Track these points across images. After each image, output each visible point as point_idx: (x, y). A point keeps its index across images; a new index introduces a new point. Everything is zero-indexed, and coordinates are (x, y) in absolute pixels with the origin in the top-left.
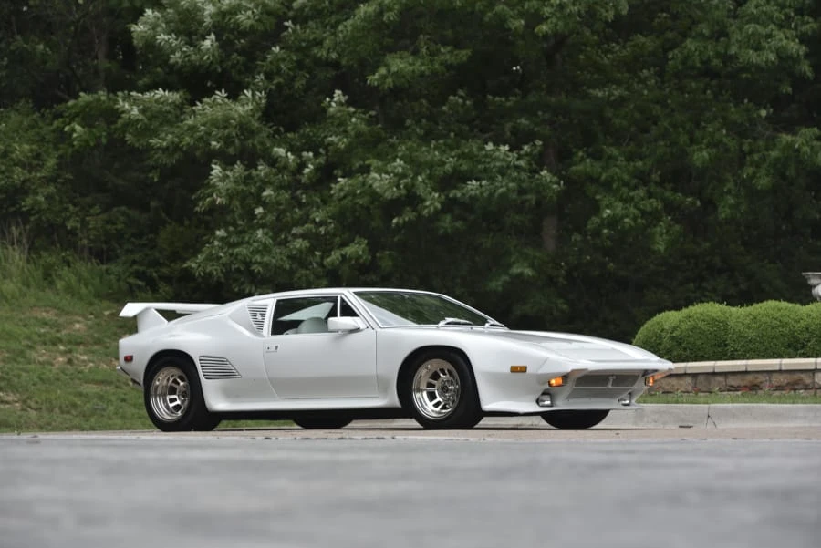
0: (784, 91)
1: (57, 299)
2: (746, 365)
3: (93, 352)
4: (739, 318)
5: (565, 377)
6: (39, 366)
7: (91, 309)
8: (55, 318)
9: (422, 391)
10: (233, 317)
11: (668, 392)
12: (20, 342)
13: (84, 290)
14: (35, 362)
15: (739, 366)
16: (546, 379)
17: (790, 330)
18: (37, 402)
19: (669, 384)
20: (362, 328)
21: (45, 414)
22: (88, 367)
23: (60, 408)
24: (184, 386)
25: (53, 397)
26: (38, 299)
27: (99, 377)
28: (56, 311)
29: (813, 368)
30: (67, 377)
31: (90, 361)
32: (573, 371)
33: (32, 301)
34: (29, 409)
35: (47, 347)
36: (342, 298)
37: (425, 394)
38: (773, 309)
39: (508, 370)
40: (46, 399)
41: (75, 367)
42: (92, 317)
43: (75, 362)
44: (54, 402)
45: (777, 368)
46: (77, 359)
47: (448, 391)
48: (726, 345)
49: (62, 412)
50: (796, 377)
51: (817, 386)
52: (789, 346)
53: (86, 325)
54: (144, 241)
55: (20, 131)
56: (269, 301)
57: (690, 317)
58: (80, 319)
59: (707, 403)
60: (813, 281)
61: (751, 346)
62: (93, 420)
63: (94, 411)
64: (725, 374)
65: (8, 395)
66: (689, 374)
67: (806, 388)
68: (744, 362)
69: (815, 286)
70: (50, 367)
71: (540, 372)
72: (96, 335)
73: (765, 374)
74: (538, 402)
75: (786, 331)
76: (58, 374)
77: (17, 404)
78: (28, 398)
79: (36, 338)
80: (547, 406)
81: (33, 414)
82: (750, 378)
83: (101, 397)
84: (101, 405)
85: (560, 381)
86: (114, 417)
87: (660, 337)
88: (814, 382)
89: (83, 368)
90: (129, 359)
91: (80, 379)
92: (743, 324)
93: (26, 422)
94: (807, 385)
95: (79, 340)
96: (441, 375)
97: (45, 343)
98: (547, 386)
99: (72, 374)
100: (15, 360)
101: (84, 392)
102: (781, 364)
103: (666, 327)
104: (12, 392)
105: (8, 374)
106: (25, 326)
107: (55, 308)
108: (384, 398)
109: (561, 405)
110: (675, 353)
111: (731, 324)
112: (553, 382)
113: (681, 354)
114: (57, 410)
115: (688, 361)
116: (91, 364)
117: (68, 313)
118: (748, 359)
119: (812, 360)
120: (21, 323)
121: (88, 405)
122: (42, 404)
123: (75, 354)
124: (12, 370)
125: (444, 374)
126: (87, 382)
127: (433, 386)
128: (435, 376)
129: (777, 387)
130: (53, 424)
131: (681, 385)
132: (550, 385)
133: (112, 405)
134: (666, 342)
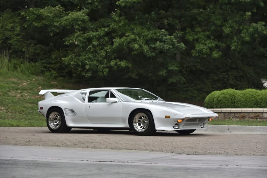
0: (254, 11)
1: (18, 75)
2: (241, 110)
3: (29, 93)
4: (239, 94)
5: (183, 120)
6: (12, 98)
7: (29, 78)
8: (17, 81)
9: (136, 123)
10: (76, 96)
12: (6, 89)
13: (27, 72)
14: (10, 96)
15: (239, 110)
16: (177, 120)
17: (256, 99)
18: (11, 110)
20: (117, 101)
21: (14, 114)
22: (28, 98)
23: (19, 112)
24: (59, 118)
25: (16, 108)
26: (12, 75)
27: (31, 101)
28: (17, 79)
29: (263, 112)
30: (21, 101)
31: (28, 96)
32: (185, 118)
33: (10, 75)
34: (8, 112)
35: (14, 91)
36: (111, 91)
37: (137, 124)
38: (250, 92)
39: (164, 117)
40: (14, 109)
41: (23, 98)
42: (29, 81)
43: (24, 96)
44: (17, 110)
45: (251, 111)
46: (24, 95)
47: (145, 123)
48: (235, 103)
49: (19, 113)
50: (257, 114)
51: (264, 117)
52: (255, 104)
53: (27, 83)
54: (46, 56)
55: (7, 19)
56: (87, 91)
57: (223, 93)
58: (25, 81)
59: (228, 125)
61: (243, 104)
62: (29, 116)
63: (29, 113)
64: (234, 113)
65: (2, 107)
66: (223, 112)
67: (260, 118)
68: (240, 109)
69: (264, 83)
70: (15, 98)
71: (175, 118)
72: (30, 87)
73: (247, 113)
74: (174, 127)
75: (254, 99)
76: (18, 100)
77: (5, 111)
78: (8, 108)
79: (11, 88)
80: (177, 128)
81: (10, 114)
82: (242, 114)
83: (32, 108)
84: (32, 111)
85: (181, 121)
86: (36, 115)
87: (213, 100)
88: (263, 116)
89: (26, 98)
90: (42, 108)
91: (25, 102)
92: (240, 96)
93: (7, 117)
94: (261, 117)
95: (25, 89)
96: (143, 117)
97: (14, 90)
98: (177, 122)
99: (23, 100)
100: (4, 95)
101: (27, 106)
102: (252, 110)
103: (215, 96)
104: (3, 106)
105: (1, 100)
106: (7, 84)
107: (17, 78)
108: (124, 124)
109: (181, 128)
110: (218, 105)
111: (237, 96)
112: (179, 121)
113: (220, 106)
114: (17, 112)
115: (222, 108)
116: (29, 97)
117: (21, 79)
118: (242, 108)
119: (262, 109)
120: (6, 83)
121: (28, 111)
122: (13, 110)
123: (23, 93)
124: (3, 99)
125: (144, 117)
126: (27, 103)
127: (140, 121)
128: (141, 118)
129: (251, 117)
130: (16, 117)
131: (220, 116)
132: (178, 122)
133: (35, 111)
134: (215, 101)
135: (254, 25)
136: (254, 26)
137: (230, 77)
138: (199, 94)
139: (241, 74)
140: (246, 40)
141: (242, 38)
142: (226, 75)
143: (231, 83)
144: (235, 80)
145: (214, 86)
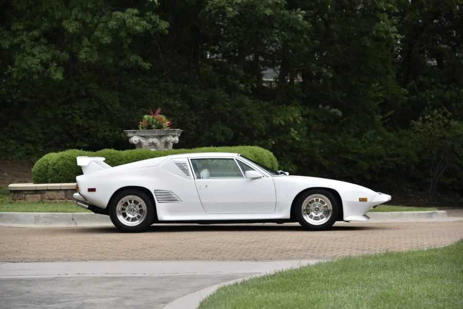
11: (51, 199)
19: (52, 195)
20: (262, 176)
38: (108, 153)
39: (358, 200)
57: (63, 158)
59: (72, 212)
60: (130, 135)
66: (63, 190)
69: (130, 137)
71: (373, 201)
74: (363, 215)
87: (47, 168)
103: (50, 163)
110: (55, 177)
113: (58, 178)
115: (62, 182)
131: (58, 196)
134: (50, 172)
135: (119, 14)
136: (118, 17)
137: (75, 113)
138: (19, 146)
139: (96, 107)
140: (104, 42)
141: (98, 38)
142: (68, 110)
143: (78, 122)
144: (86, 118)
145: (47, 131)
